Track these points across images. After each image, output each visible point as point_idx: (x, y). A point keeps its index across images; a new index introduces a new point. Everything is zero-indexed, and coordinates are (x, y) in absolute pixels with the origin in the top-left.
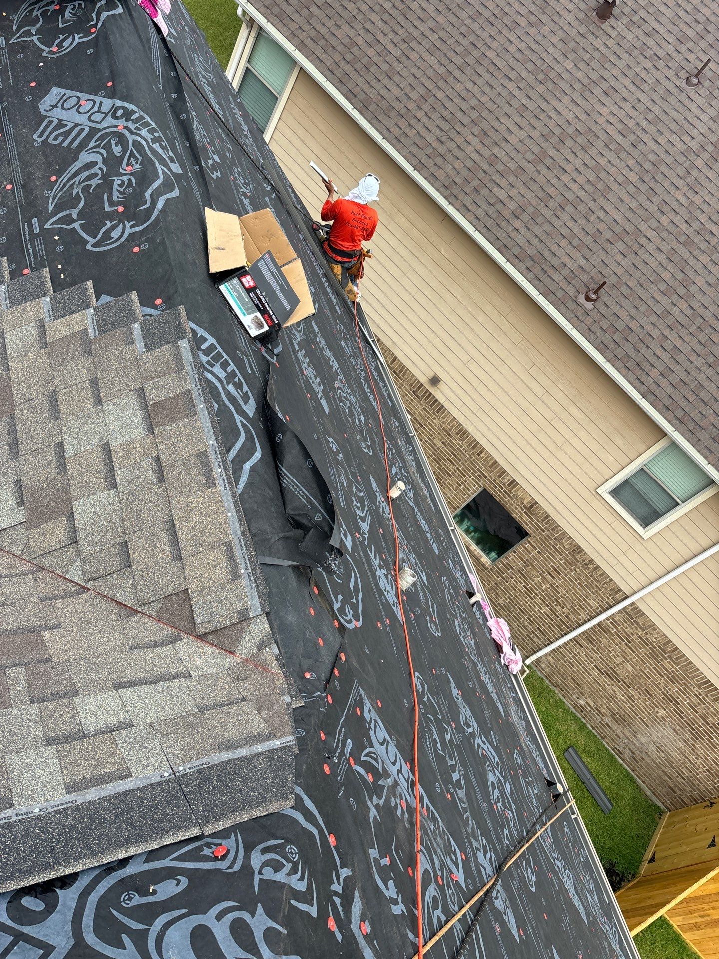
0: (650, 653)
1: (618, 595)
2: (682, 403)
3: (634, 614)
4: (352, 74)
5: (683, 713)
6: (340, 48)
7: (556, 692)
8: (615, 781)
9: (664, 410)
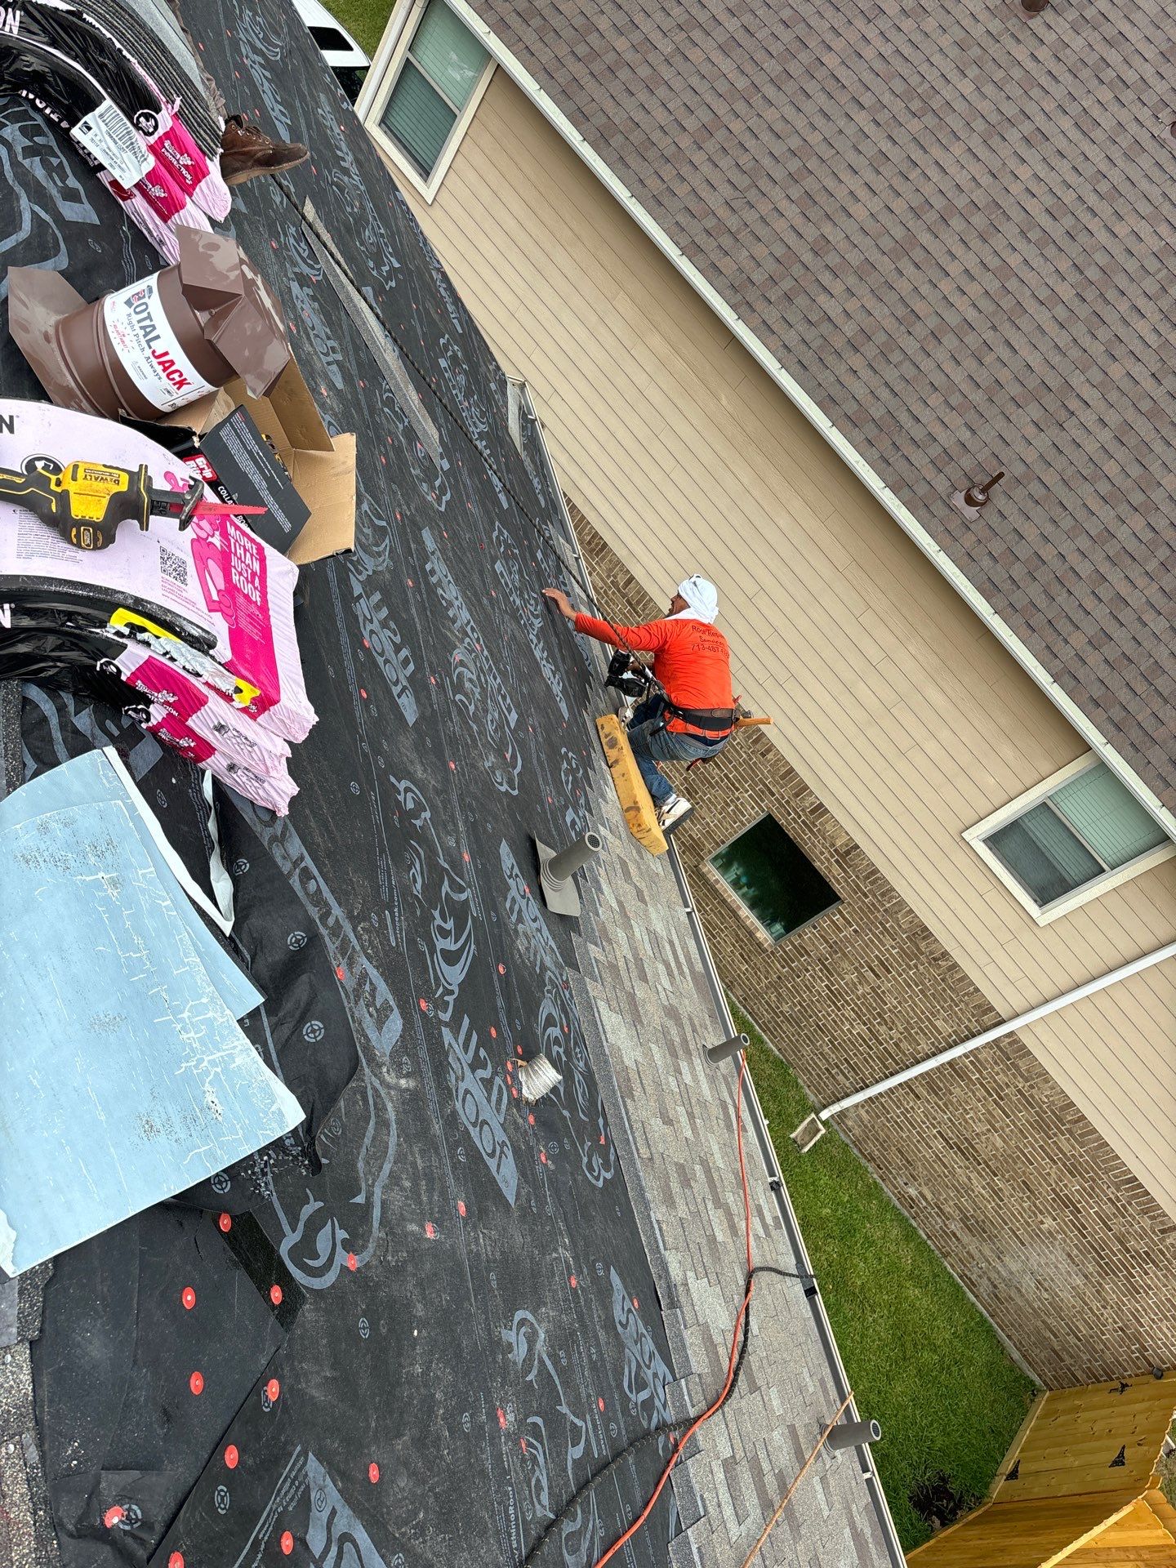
0: (1036, 1121)
1: (986, 1016)
2: (1124, 695)
3: (1013, 1051)
4: (586, 80)
5: (1085, 1228)
6: (567, 33)
7: (870, 1169)
8: (960, 1331)
9: (1090, 706)
